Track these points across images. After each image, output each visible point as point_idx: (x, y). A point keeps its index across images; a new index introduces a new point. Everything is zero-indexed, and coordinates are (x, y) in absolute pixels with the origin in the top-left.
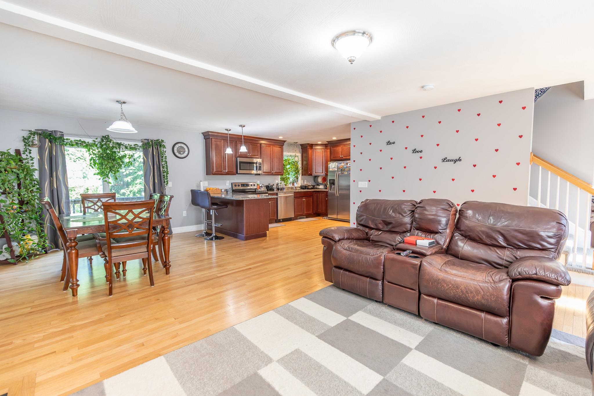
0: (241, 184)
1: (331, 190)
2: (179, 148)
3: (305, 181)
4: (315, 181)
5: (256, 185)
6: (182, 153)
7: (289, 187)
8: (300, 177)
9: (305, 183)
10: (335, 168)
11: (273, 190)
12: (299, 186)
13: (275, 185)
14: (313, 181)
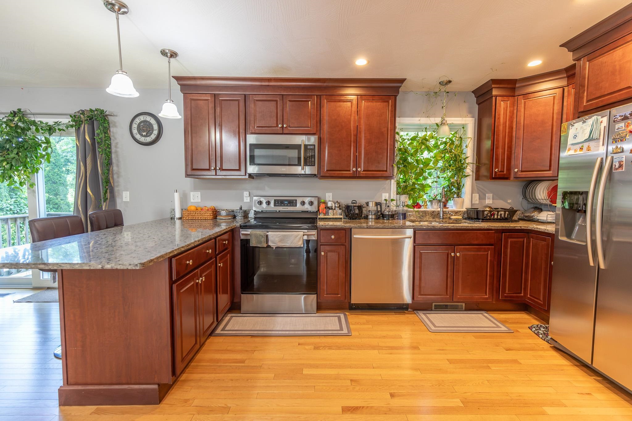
0: (275, 200)
1: (569, 235)
2: (142, 124)
3: (489, 195)
4: (525, 197)
5: (316, 203)
6: (144, 134)
7: (425, 212)
8: (468, 183)
9: (489, 201)
10: (592, 144)
11: (366, 217)
12: (464, 209)
13: (371, 204)
14: (520, 197)
